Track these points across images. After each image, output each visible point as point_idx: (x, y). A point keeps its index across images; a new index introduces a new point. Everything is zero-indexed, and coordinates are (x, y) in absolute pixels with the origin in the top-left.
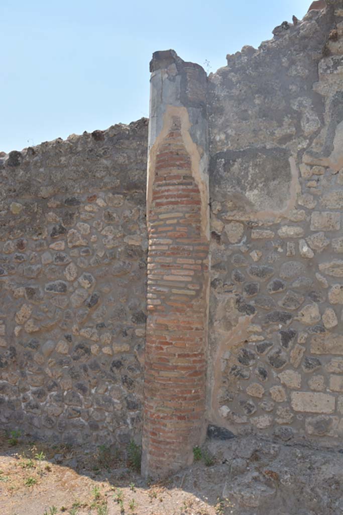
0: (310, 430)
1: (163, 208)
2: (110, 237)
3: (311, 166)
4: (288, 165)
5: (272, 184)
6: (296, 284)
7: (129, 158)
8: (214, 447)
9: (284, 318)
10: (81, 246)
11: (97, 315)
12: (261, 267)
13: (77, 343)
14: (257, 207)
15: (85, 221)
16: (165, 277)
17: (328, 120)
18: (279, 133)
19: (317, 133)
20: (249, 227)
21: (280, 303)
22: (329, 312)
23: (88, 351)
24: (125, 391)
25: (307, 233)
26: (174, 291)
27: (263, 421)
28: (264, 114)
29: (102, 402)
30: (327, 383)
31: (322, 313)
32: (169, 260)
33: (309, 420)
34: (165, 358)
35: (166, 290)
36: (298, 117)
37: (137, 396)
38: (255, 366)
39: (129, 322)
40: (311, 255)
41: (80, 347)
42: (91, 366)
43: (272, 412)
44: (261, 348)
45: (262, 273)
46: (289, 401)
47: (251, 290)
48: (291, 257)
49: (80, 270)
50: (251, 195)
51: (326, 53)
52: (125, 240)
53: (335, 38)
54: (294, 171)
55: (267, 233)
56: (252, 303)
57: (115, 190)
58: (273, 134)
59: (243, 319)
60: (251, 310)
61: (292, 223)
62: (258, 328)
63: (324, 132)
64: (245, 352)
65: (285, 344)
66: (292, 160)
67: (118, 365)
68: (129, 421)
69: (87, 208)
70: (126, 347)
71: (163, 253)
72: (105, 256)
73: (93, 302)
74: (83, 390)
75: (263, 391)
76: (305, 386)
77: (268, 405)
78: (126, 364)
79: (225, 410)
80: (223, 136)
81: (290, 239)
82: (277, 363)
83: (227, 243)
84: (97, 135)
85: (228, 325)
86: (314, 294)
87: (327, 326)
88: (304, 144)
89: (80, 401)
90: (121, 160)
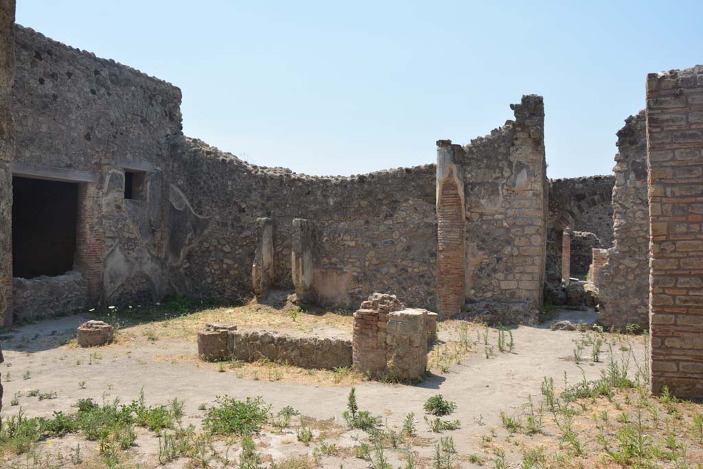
0: (508, 296)
1: (446, 208)
2: (417, 218)
3: (508, 190)
4: (498, 189)
5: (492, 197)
6: (502, 238)
7: (425, 182)
8: (469, 306)
9: (497, 252)
10: (401, 223)
11: (410, 255)
12: (488, 231)
13: (400, 268)
14: (485, 207)
15: (402, 211)
16: (448, 237)
17: (514, 172)
18: (494, 176)
19: (509, 177)
20: (482, 215)
21: (495, 246)
22: (515, 249)
23: (407, 271)
24: (426, 288)
25: (506, 218)
26: (453, 242)
27: (489, 294)
28: (488, 167)
29: (414, 293)
30: (514, 277)
31: (512, 249)
32: (450, 229)
33: (507, 292)
35: (448, 242)
36: (502, 169)
37: (432, 289)
38: (485, 272)
39: (427, 256)
40: (508, 226)
41: (403, 269)
42: (408, 278)
43: (493, 291)
44: (488, 265)
45: (488, 234)
46: (500, 285)
47: (483, 241)
48: (499, 227)
49: (401, 235)
50: (483, 201)
51: (513, 145)
52: (425, 220)
53: (516, 139)
54: (501, 192)
55: (490, 217)
56: (484, 246)
57: (418, 197)
58: (491, 176)
59: (480, 253)
60: (483, 249)
61: (500, 213)
62: (486, 257)
63: (513, 177)
64: (481, 267)
65: (498, 262)
66: (500, 188)
67: (422, 276)
68: (428, 301)
69: (404, 205)
70: (426, 268)
71: (447, 226)
72: (414, 227)
73: (408, 249)
74: (405, 289)
75: (489, 282)
76: (506, 279)
77: (490, 288)
78: (426, 276)
79: (473, 291)
80: (470, 176)
81: (499, 220)
82: (495, 270)
83: (472, 221)
84: (408, 170)
85: (474, 256)
86: (509, 242)
87: (515, 254)
88: (505, 181)
89: (403, 295)
90: (421, 183)
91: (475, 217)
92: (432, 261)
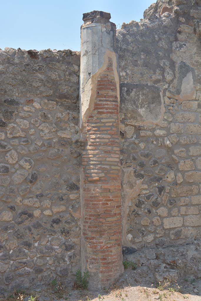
0: (172, 237)
1: (104, 116)
2: (47, 131)
3: (170, 98)
4: (159, 96)
5: (152, 106)
6: (163, 161)
7: (59, 76)
9: (158, 179)
10: (20, 137)
11: (36, 188)
12: (146, 152)
13: (20, 211)
14: (144, 118)
15: (23, 118)
17: (177, 75)
18: (154, 77)
19: (172, 81)
20: (138, 129)
21: (157, 172)
22: (180, 175)
23: (31, 216)
24: (63, 238)
25: (169, 134)
26: (113, 167)
27: (150, 238)
28: (146, 65)
29: (45, 250)
30: (179, 211)
31: (176, 176)
32: (109, 148)
33: (172, 232)
34: (109, 210)
35: (108, 167)
36: (163, 70)
37: (73, 240)
38: (145, 208)
39: (64, 190)
40: (170, 145)
41: (24, 213)
42: (34, 227)
43: (155, 232)
44: (148, 197)
45: (147, 156)
46: (163, 223)
47: (142, 165)
48: (161, 147)
49: (21, 156)
50: (142, 111)
51: (176, 40)
52: (59, 134)
53: (180, 32)
54: (162, 101)
55: (149, 133)
56: (142, 172)
57: (49, 98)
58: (151, 77)
59: (139, 182)
60: (142, 176)
61: (161, 128)
62: (146, 186)
63: (176, 81)
64: (139, 201)
65: (160, 194)
66: (161, 94)
67: (57, 221)
68: (66, 259)
69: (26, 108)
70: (63, 208)
71: (106, 144)
72: (43, 145)
73: (34, 179)
74: (28, 245)
75: (149, 221)
76: (170, 215)
77: (151, 228)
78: (64, 220)
79: (130, 236)
80: (124, 74)
81: (160, 136)
82: (156, 204)
83: (126, 139)
85: (132, 186)
86: (172, 165)
87: (179, 182)
88: (166, 86)
89: (26, 255)
90: (54, 77)
91: (130, 132)
92: (72, 196)
